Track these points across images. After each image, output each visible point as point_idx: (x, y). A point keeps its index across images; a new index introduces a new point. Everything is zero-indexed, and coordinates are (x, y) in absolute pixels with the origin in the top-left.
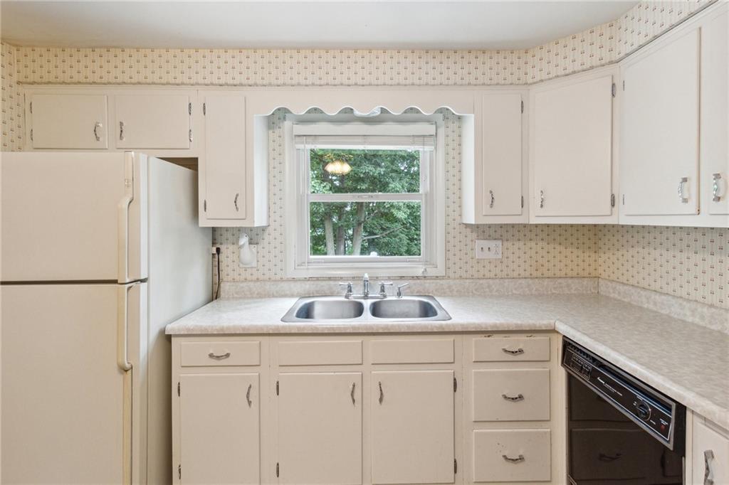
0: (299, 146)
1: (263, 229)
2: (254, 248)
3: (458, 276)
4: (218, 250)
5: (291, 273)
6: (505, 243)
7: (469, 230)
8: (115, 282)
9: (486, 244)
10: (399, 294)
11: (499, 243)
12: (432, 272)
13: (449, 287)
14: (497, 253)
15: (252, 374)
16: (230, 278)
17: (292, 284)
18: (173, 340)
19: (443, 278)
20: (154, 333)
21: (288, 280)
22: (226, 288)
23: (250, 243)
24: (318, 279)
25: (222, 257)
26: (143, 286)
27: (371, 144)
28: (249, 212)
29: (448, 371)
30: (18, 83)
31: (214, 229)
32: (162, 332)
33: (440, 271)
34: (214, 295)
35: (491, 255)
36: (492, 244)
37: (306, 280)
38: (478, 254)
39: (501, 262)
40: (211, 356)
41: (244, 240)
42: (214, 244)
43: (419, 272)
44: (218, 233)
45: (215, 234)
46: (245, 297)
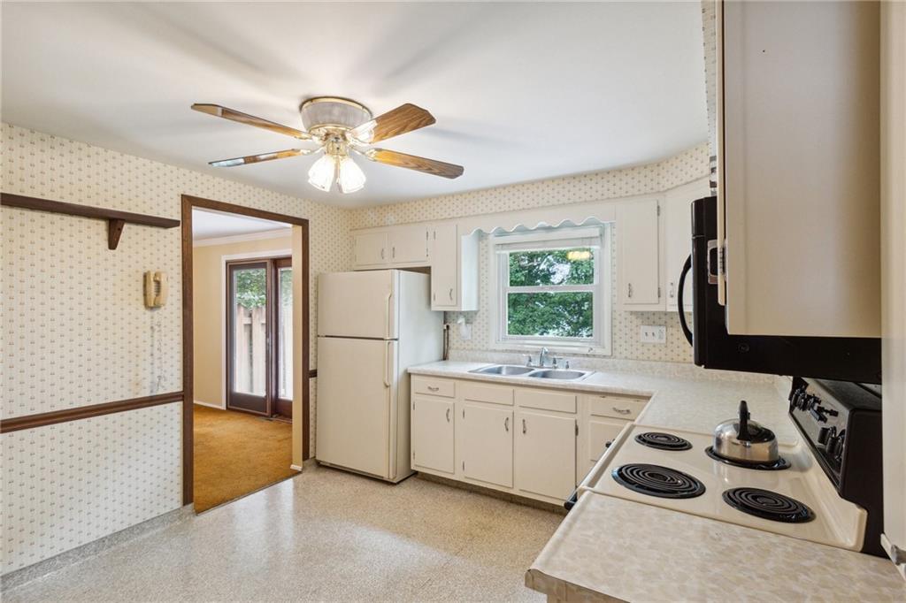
0: (498, 252)
1: (476, 313)
2: (469, 326)
3: (623, 356)
4: (448, 327)
5: (492, 346)
6: (670, 330)
7: (633, 317)
8: (382, 339)
9: (650, 329)
10: (567, 367)
11: (664, 329)
12: (598, 351)
13: (614, 366)
14: (660, 338)
15: (450, 402)
16: (455, 347)
17: (493, 354)
18: (412, 376)
19: (610, 357)
20: (402, 370)
21: (491, 351)
22: (452, 353)
23: (467, 323)
24: (511, 351)
25: (450, 332)
26: (396, 342)
27: (549, 247)
28: (458, 302)
29: (571, 419)
30: (351, 230)
31: (445, 313)
32: (406, 371)
33: (607, 352)
34: (445, 358)
35: (656, 340)
36: (656, 330)
37: (503, 351)
38: (643, 339)
39: (666, 347)
40: (430, 388)
41: (461, 320)
42: (445, 323)
43: (586, 351)
44: (448, 316)
45: (446, 316)
46: (463, 361)
